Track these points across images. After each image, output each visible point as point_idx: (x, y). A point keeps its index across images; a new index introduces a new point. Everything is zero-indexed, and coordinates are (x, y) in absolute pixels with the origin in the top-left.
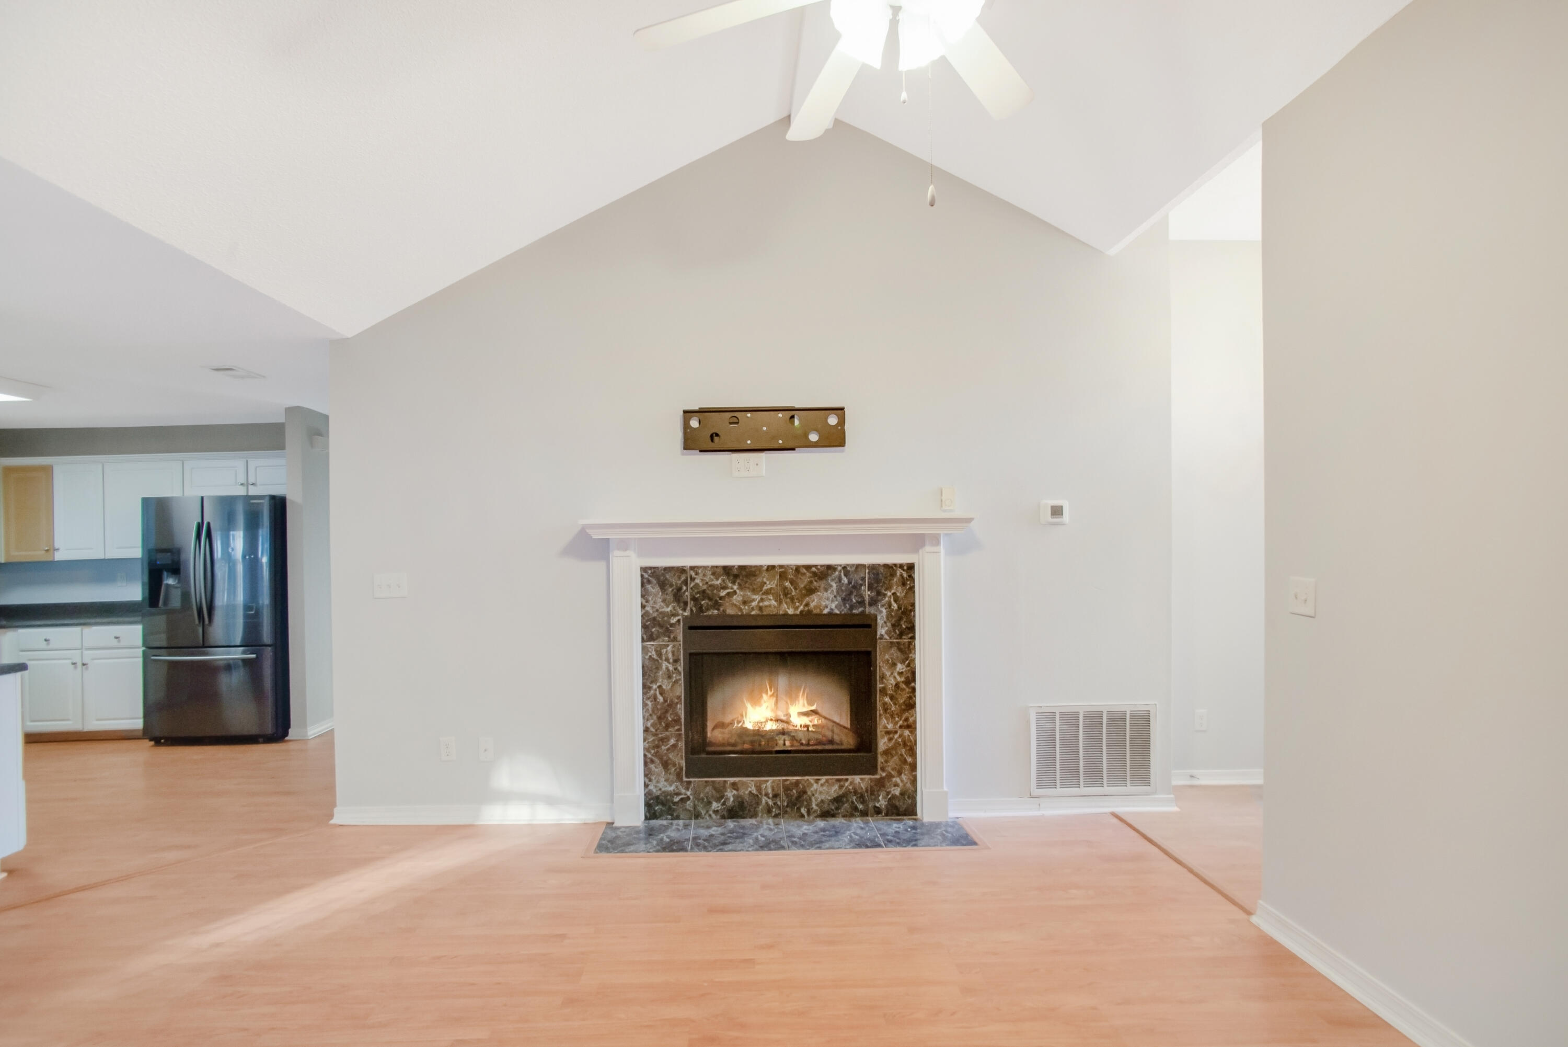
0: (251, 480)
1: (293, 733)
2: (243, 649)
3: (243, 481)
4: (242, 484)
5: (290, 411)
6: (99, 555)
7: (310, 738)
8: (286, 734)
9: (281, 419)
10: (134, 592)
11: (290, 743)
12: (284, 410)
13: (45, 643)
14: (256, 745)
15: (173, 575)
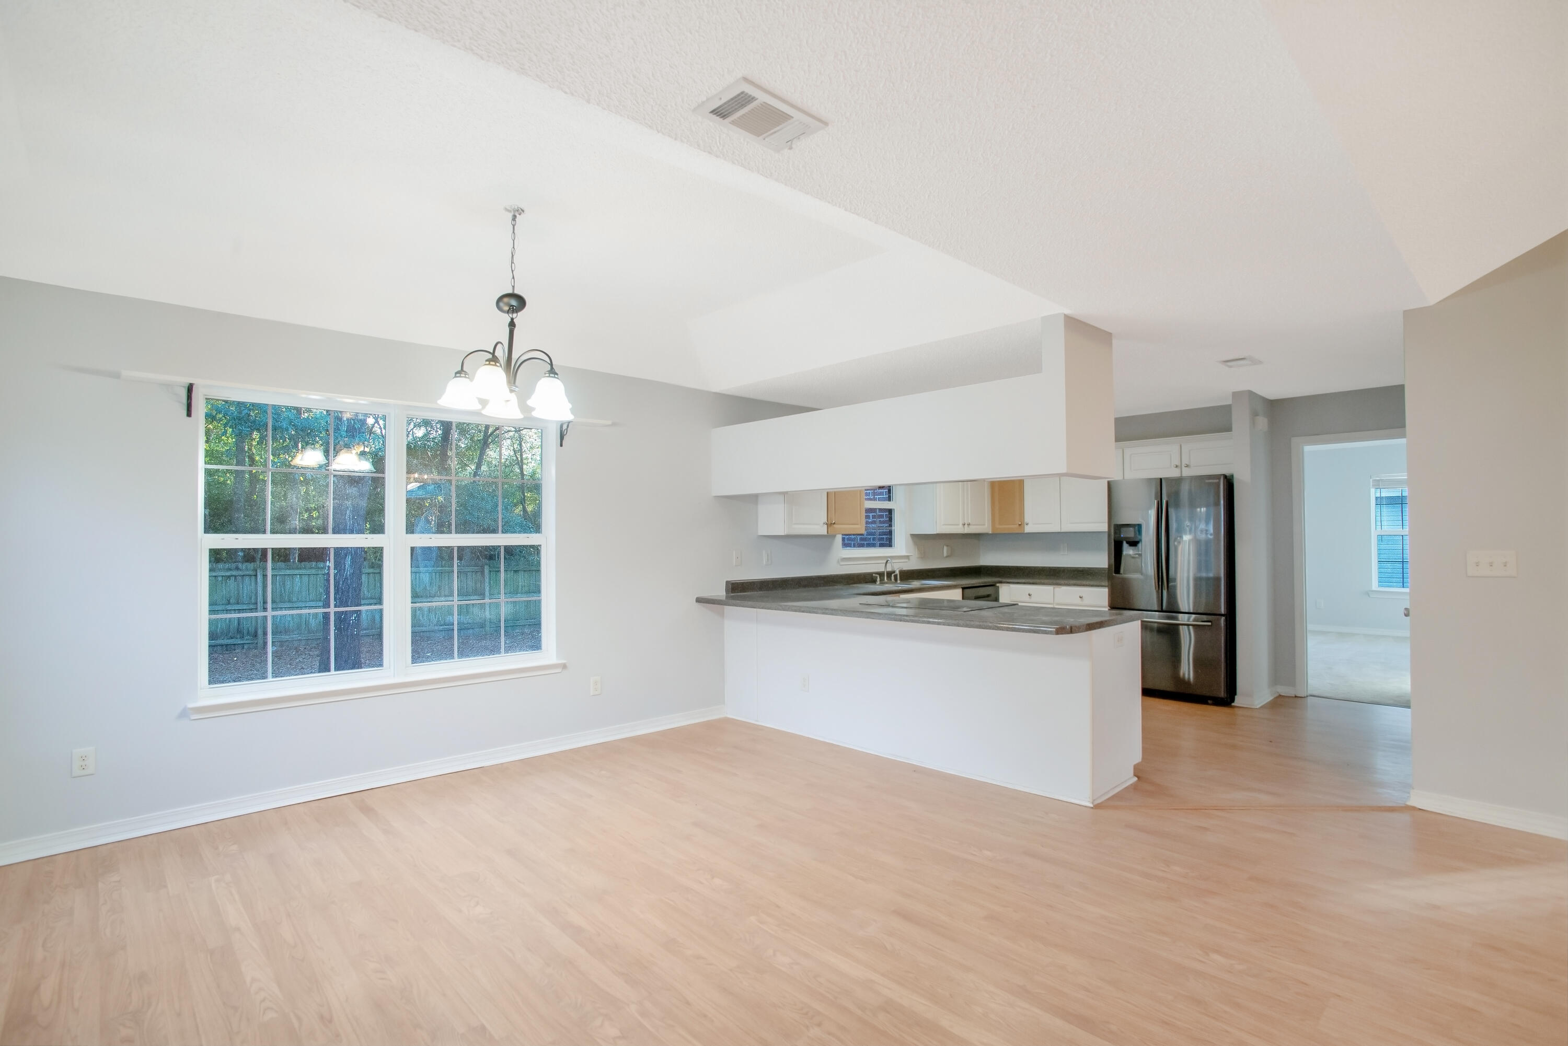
0: (1185, 462)
1: (1239, 701)
2: (1196, 617)
3: (1178, 464)
4: (1177, 466)
5: (1235, 395)
6: (1056, 529)
7: (1258, 707)
8: (1233, 700)
9: (1229, 402)
10: (1100, 560)
11: (1236, 709)
12: (1231, 394)
13: (1028, 596)
14: (1205, 706)
15: (1131, 547)
